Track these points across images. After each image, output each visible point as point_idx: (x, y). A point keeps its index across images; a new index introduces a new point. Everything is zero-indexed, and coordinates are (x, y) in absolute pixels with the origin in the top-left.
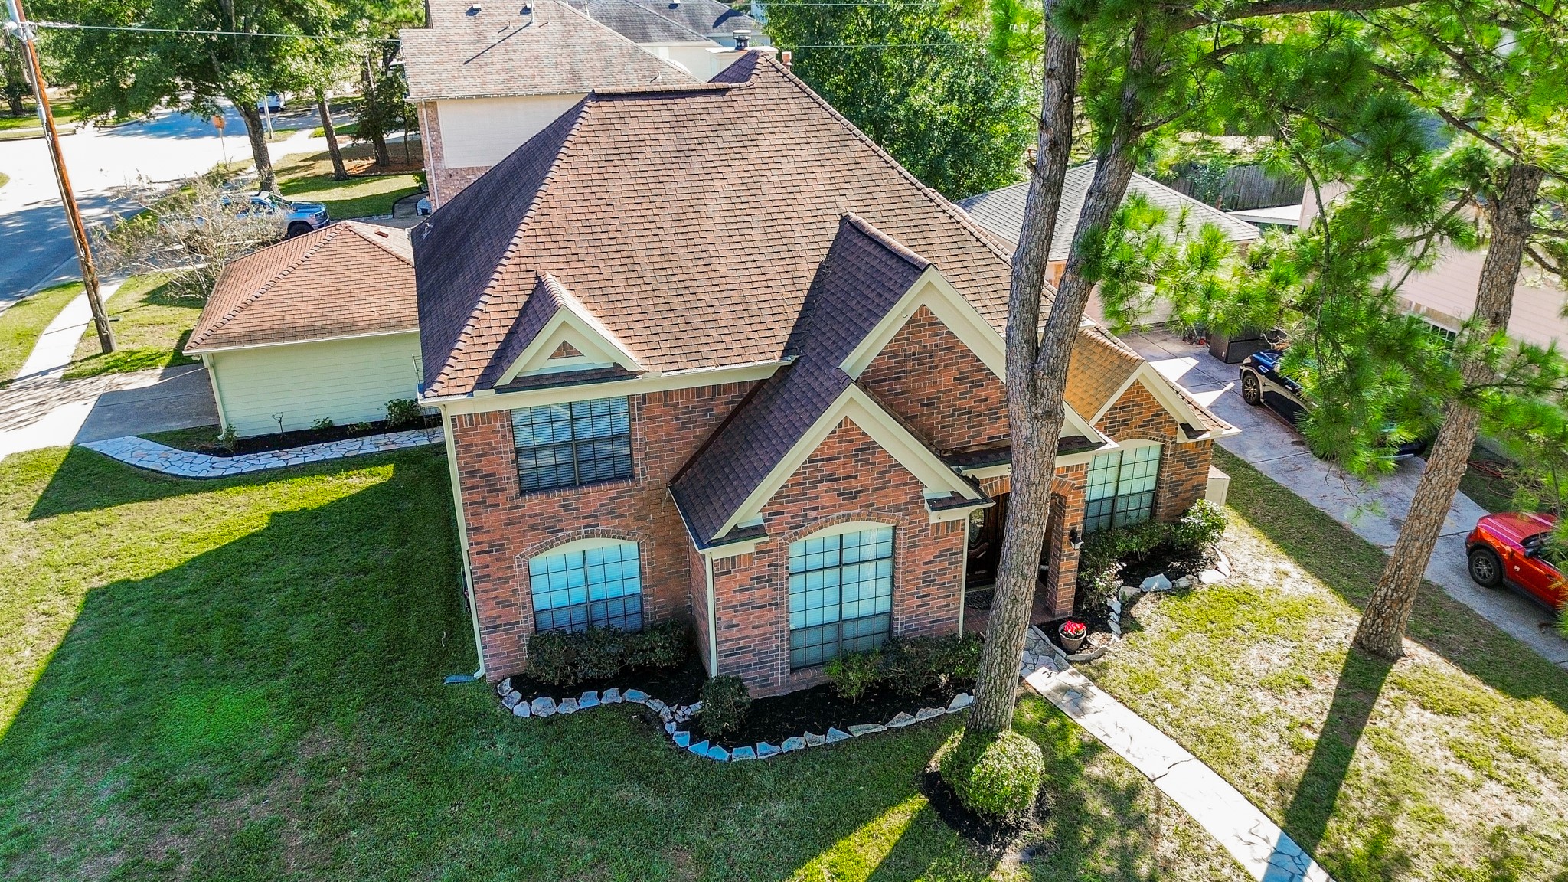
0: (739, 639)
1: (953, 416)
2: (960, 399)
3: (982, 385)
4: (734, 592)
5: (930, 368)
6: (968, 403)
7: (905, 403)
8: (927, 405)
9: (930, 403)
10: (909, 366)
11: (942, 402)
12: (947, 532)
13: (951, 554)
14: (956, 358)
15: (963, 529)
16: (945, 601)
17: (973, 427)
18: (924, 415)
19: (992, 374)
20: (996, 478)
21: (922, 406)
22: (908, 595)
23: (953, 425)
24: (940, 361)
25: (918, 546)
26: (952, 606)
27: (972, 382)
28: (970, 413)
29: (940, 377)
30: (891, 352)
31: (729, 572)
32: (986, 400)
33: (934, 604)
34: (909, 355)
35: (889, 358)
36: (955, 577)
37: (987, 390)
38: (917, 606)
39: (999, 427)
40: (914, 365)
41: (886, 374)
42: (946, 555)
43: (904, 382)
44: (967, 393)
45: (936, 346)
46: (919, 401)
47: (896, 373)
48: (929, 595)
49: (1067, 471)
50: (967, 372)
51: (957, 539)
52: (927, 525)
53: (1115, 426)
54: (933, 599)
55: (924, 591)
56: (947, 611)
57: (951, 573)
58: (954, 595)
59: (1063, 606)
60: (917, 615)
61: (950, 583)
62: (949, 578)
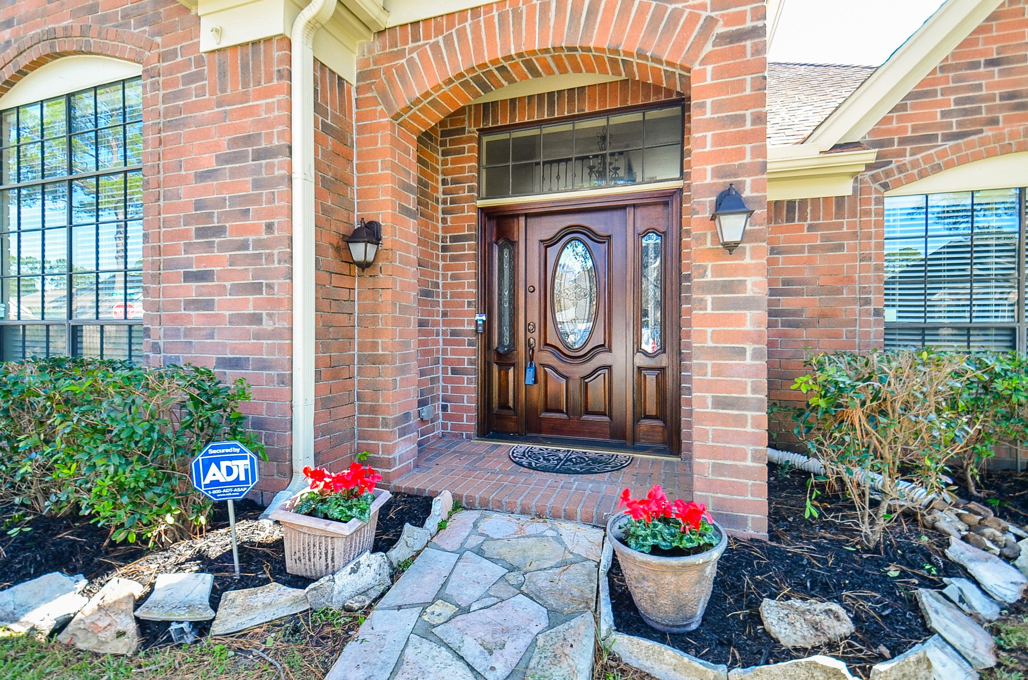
12: (246, 85)
15: (286, 76)
16: (250, 304)
22: (167, 265)
25: (185, 124)
26: (267, 325)
33: (226, 306)
36: (269, 227)
38: (188, 305)
42: (244, 156)
48: (208, 275)
51: (269, 108)
52: (200, 61)
53: (978, 111)
54: (222, 290)
55: (199, 260)
56: (257, 336)
57: (259, 215)
58: (270, 287)
59: (723, 487)
60: (188, 333)
61: (259, 244)
62: (254, 229)
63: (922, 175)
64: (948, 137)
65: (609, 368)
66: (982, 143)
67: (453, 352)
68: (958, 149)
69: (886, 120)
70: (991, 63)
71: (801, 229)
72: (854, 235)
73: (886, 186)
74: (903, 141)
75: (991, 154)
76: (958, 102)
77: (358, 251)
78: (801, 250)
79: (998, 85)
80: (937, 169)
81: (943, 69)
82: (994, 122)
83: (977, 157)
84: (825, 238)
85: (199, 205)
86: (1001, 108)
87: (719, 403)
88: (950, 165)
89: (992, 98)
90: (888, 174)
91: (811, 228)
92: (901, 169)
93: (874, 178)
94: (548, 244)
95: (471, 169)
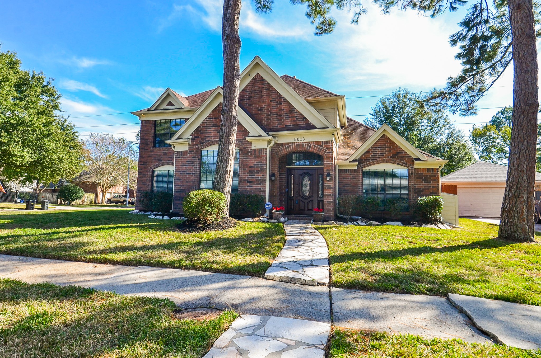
0: (181, 186)
1: (270, 115)
2: (273, 109)
3: (282, 104)
4: (181, 165)
5: (261, 96)
6: (276, 110)
7: (252, 109)
8: (260, 110)
9: (261, 109)
10: (253, 95)
11: (266, 109)
12: (259, 154)
13: (261, 165)
14: (271, 93)
15: (266, 154)
16: (259, 186)
17: (279, 120)
18: (258, 114)
19: (286, 99)
20: (290, 143)
21: (258, 110)
22: (243, 180)
23: (270, 119)
24: (265, 94)
25: (248, 158)
26: (262, 190)
27: (277, 102)
28: (277, 114)
29: (265, 100)
30: (247, 90)
31: (179, 157)
32: (284, 110)
33: (254, 187)
34: (253, 91)
35: (246, 92)
36: (263, 175)
37: (284, 106)
38: (247, 186)
39: (290, 121)
40: (255, 95)
41: (245, 98)
42: (259, 165)
43: (251, 101)
44: (276, 106)
45: (263, 88)
46: (257, 108)
47: (248, 97)
48: (252, 182)
49: (322, 144)
50: (275, 98)
51: (263, 158)
52: (251, 150)
53: (376, 156)
54: (254, 184)
55: (250, 180)
56: (260, 191)
57: (261, 173)
58: (263, 184)
59: (328, 213)
60: (247, 191)
61: (261, 178)
62: (261, 175)
63: (368, 166)
64: (372, 160)
65: (313, 200)
66: (377, 161)
67: (281, 197)
68: (373, 162)
69: (362, 156)
70: (378, 147)
71: (348, 174)
72: (357, 176)
73: (362, 168)
74: (365, 160)
75: (379, 163)
76: (373, 154)
77: (273, 178)
78: (348, 178)
79: (380, 151)
80: (370, 165)
81: (371, 148)
82: (379, 158)
83: (377, 163)
84: (352, 176)
85: (250, 171)
86: (380, 156)
87: (327, 202)
88: (372, 165)
89: (378, 154)
90: (363, 165)
91: (350, 174)
92: (365, 165)
93: (360, 166)
94: (300, 175)
95: (285, 160)
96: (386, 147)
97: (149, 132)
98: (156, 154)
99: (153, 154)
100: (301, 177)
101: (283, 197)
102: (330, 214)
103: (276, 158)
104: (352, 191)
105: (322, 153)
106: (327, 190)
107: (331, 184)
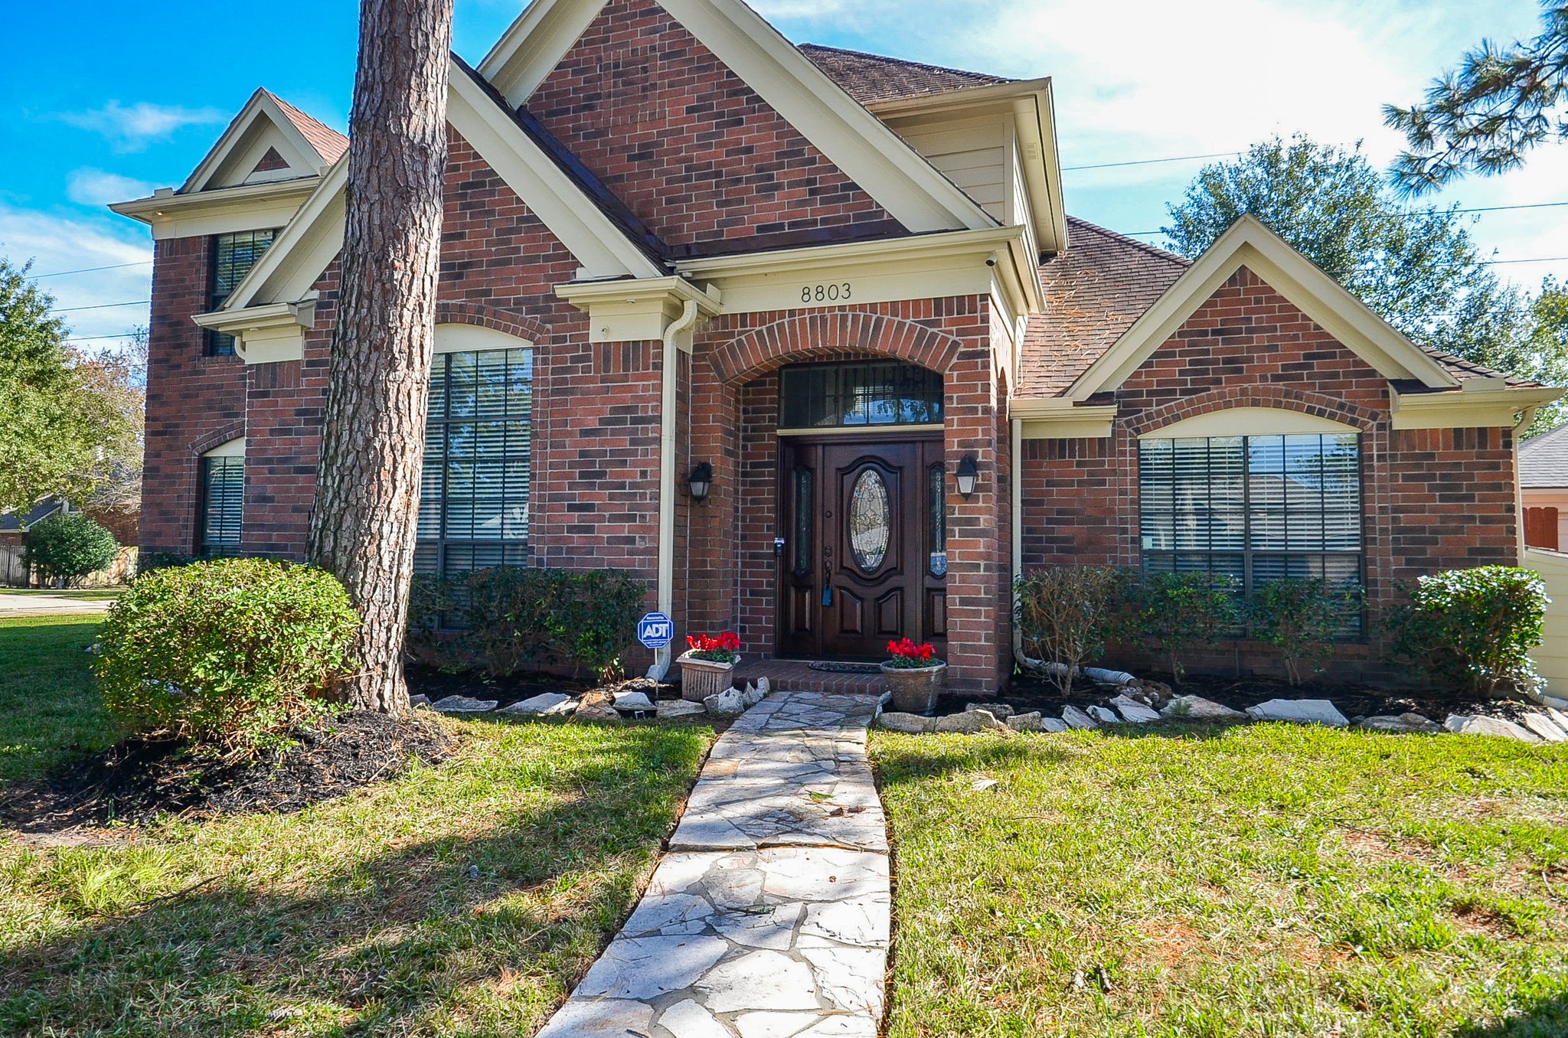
0: (272, 528)
1: (687, 179)
2: (700, 147)
3: (740, 122)
4: (272, 432)
5: (644, 89)
6: (716, 155)
7: (602, 153)
8: (640, 157)
9: (645, 154)
10: (607, 85)
11: (666, 153)
12: (626, 369)
13: (635, 421)
14: (690, 71)
15: (659, 366)
16: (625, 529)
17: (727, 203)
18: (632, 176)
19: (759, 99)
20: (782, 314)
21: (631, 158)
22: (552, 498)
23: (687, 199)
24: (662, 76)
25: (571, 392)
26: (639, 545)
27: (721, 115)
28: (718, 174)
29: (662, 106)
30: (577, 63)
31: (265, 394)
32: (749, 150)
33: (604, 530)
34: (607, 67)
35: (574, 73)
36: (644, 474)
37: (749, 130)
38: (571, 529)
39: (781, 206)
40: (615, 85)
41: (570, 101)
42: (623, 421)
43: (600, 115)
44: (712, 136)
45: (653, 49)
46: (625, 148)
47: (586, 98)
48: (589, 507)
49: (938, 313)
50: (711, 97)
51: (645, 388)
52: (587, 347)
53: (1206, 371)
54: (602, 519)
55: (582, 496)
56: (631, 553)
57: (634, 464)
58: (643, 517)
59: (965, 661)
60: (570, 551)
61: (633, 485)
62: (631, 475)
63: (1166, 422)
64: (1184, 392)
65: (901, 589)
66: (1210, 398)
67: (752, 574)
68: (1190, 403)
69: (1137, 374)
70: (1215, 332)
71: (1070, 465)
72: (1114, 472)
73: (1138, 431)
74: (1150, 393)
75: (1217, 408)
76: (1191, 363)
77: (698, 488)
78: (1071, 484)
79: (1221, 351)
80: (1177, 418)
81: (1181, 334)
82: (1218, 382)
83: (1207, 410)
84: (1090, 474)
85: (583, 454)
86: (1224, 371)
87: (963, 602)
88: (1186, 415)
89: (1215, 362)
90: (1139, 420)
91: (1079, 464)
92: (1149, 417)
93: (1129, 424)
94: (843, 472)
95: (772, 401)
96: (1250, 331)
97: (186, 288)
98: (215, 387)
99: (201, 388)
100: (848, 479)
101: (761, 575)
102: (978, 661)
103: (712, 389)
104: (1090, 543)
105: (934, 359)
106: (960, 545)
107: (979, 510)
